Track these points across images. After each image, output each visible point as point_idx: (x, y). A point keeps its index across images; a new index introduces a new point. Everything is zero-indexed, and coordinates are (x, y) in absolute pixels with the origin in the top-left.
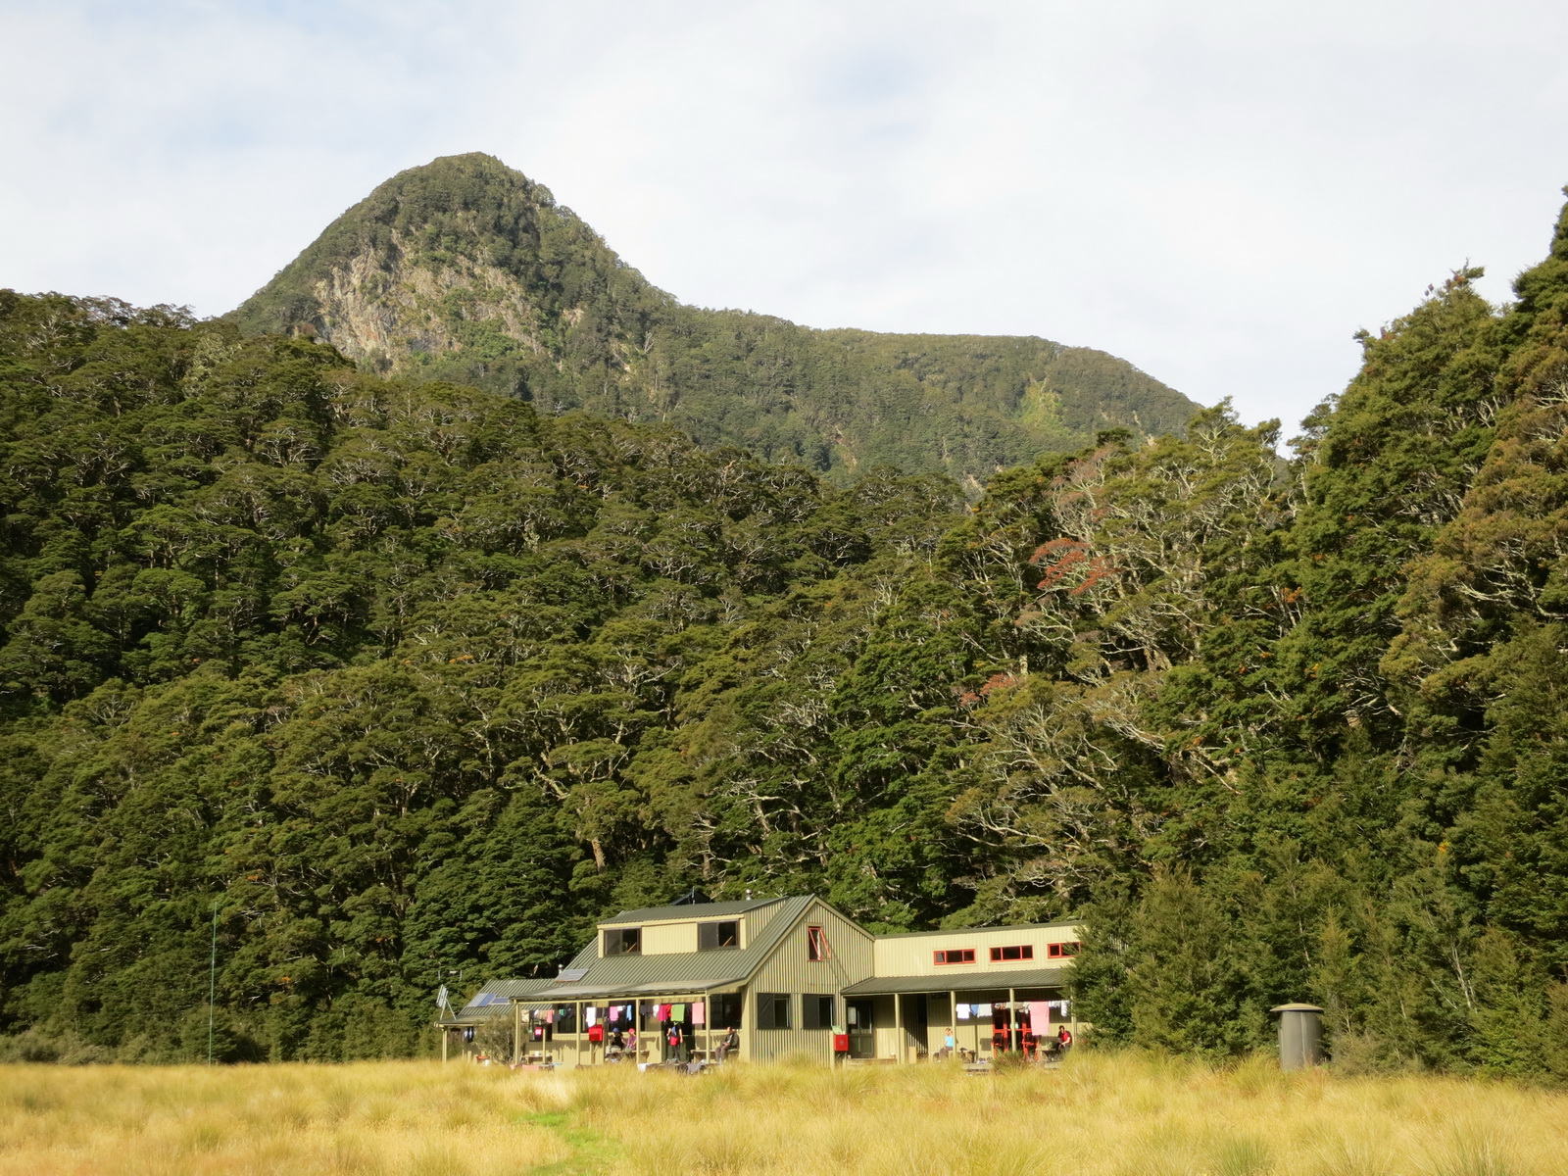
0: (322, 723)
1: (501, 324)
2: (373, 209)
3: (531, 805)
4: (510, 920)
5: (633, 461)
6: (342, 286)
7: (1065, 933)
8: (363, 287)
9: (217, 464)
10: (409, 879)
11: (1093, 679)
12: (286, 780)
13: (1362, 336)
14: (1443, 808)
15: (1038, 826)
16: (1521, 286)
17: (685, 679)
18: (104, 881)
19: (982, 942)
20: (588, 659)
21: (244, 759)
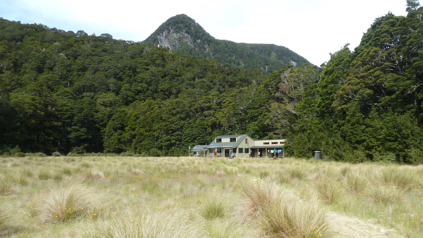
0: (169, 108)
1: (187, 42)
2: (167, 23)
3: (201, 120)
4: (198, 137)
5: (212, 66)
6: (162, 36)
7: (283, 141)
8: (165, 36)
9: (149, 67)
10: (183, 131)
11: (287, 104)
12: (164, 116)
13: (330, 54)
14: (340, 125)
15: (278, 125)
16: (356, 49)
17: (223, 101)
18: (137, 130)
19: (270, 141)
20: (209, 99)
21: (158, 113)
